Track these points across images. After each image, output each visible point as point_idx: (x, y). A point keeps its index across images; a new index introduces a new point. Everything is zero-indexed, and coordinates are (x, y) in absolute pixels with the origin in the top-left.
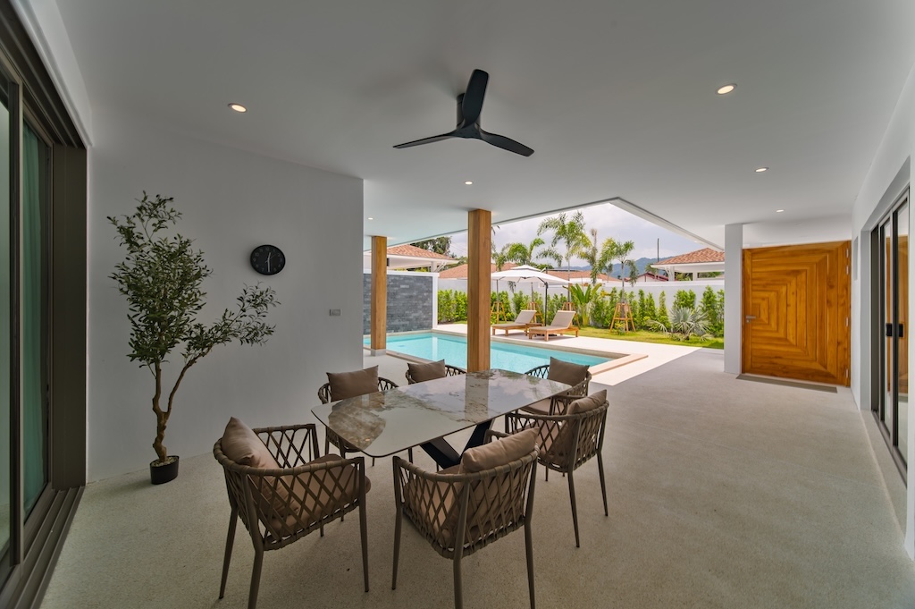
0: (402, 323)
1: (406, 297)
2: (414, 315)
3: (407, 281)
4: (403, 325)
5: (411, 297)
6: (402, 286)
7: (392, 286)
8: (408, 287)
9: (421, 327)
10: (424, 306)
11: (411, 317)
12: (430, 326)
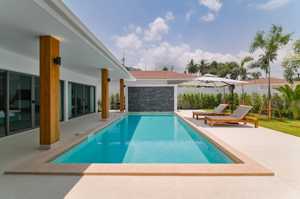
0: (158, 108)
1: (160, 96)
2: (164, 104)
3: (160, 89)
4: (158, 109)
5: (162, 96)
6: (157, 92)
7: (153, 92)
8: (160, 92)
9: (168, 110)
10: (169, 101)
11: (162, 105)
12: (173, 110)
